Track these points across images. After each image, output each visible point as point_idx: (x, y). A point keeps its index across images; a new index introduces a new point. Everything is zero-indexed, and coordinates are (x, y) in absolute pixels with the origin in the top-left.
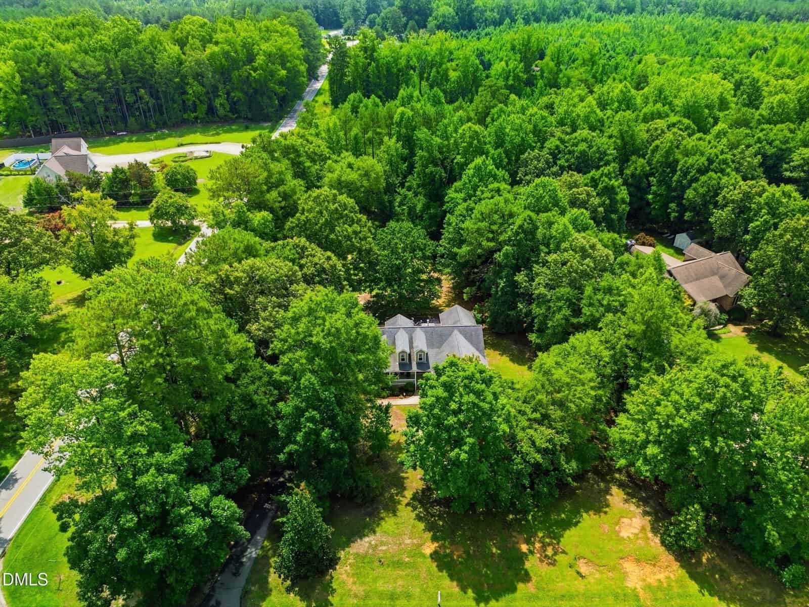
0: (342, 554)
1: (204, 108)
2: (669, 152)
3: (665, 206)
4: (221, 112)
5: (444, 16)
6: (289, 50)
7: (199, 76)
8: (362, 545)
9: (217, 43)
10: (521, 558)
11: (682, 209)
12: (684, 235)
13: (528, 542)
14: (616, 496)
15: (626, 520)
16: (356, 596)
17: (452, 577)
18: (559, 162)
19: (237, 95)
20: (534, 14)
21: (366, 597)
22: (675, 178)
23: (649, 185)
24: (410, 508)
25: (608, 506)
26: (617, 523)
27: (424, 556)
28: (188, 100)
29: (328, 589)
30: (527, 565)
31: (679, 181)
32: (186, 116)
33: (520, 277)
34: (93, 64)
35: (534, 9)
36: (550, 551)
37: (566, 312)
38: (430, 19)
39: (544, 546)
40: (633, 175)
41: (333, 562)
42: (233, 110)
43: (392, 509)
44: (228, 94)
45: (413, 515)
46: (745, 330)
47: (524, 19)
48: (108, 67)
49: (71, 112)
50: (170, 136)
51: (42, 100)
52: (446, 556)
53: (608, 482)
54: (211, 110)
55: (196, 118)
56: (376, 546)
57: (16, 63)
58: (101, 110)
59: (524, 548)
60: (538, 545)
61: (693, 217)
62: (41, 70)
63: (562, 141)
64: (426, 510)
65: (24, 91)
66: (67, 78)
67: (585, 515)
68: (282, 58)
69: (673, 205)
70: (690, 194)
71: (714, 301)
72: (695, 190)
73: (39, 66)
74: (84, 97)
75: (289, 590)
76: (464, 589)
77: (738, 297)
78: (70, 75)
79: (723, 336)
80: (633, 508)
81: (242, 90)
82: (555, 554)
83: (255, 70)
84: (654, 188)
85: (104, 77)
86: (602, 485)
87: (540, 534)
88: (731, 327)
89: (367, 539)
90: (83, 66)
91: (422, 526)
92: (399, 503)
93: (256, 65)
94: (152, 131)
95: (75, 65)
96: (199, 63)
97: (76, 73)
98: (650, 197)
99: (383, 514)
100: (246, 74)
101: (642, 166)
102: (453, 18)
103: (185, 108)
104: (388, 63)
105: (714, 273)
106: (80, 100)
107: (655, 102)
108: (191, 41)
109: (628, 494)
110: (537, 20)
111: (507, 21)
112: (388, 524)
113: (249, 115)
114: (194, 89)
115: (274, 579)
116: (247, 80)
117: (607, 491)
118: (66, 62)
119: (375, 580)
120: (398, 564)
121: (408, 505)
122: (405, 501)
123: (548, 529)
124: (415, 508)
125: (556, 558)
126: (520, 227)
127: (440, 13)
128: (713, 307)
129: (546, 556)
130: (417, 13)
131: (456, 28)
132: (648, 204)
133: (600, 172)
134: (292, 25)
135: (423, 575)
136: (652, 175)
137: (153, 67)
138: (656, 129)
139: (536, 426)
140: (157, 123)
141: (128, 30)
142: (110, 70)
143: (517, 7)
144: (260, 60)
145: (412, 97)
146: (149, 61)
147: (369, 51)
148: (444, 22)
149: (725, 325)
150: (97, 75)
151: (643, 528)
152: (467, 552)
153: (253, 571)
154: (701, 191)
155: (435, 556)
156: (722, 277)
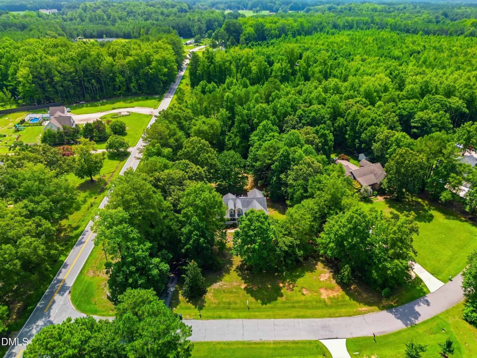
0: (208, 289)
1: (125, 88)
2: (354, 116)
3: (353, 141)
4: (134, 90)
5: (249, 34)
6: (169, 58)
7: (122, 73)
8: (216, 286)
9: (131, 56)
10: (280, 289)
11: (361, 142)
12: (363, 154)
13: (283, 283)
14: (320, 266)
15: (323, 275)
16: (215, 304)
17: (252, 296)
18: (302, 121)
19: (142, 81)
20: (298, 30)
21: (219, 304)
22: (357, 128)
23: (346, 131)
24: (235, 272)
25: (316, 269)
26: (320, 275)
27: (241, 289)
28: (116, 84)
29: (204, 301)
30: (282, 291)
31: (359, 129)
32: (115, 93)
33: (282, 176)
34: (68, 67)
35: (298, 28)
36: (291, 286)
37: (301, 191)
38: (242, 35)
39: (289, 284)
40: (338, 126)
41: (205, 292)
42: (140, 89)
43: (228, 271)
44: (137, 81)
45: (237, 274)
46: (385, 198)
47: (292, 34)
48: (76, 68)
49: (57, 92)
50: (107, 103)
51: (42, 87)
52: (250, 288)
53: (317, 261)
54: (128, 89)
55: (120, 94)
56: (222, 286)
57: (30, 68)
58: (72, 91)
59: (281, 285)
60: (286, 284)
61: (366, 146)
62: (42, 71)
63: (304, 111)
64: (242, 272)
65: (33, 82)
66: (55, 75)
67: (307, 273)
68: (165, 62)
69: (357, 140)
70: (363, 136)
71: (370, 186)
72: (366, 134)
73: (41, 69)
74: (64, 85)
75: (188, 302)
76: (257, 300)
77: (381, 184)
78: (57, 73)
79: (374, 201)
80: (326, 270)
81: (144, 79)
82: (293, 287)
83: (151, 69)
84: (348, 132)
85: (74, 74)
86: (314, 262)
87: (288, 280)
88: (379, 197)
89: (218, 283)
90: (64, 69)
91: (240, 278)
92: (231, 270)
93: (152, 66)
94: (98, 101)
95: (59, 69)
96: (122, 66)
97: (59, 72)
98: (347, 136)
99: (224, 274)
100: (146, 71)
101: (343, 122)
102: (254, 34)
103: (114, 89)
104: (220, 65)
105: (371, 173)
106: (62, 86)
107: (351, 90)
108: (118, 55)
109: (325, 265)
110: (300, 34)
111: (283, 35)
112: (227, 278)
113: (148, 92)
114: (120, 79)
115: (181, 297)
116: (146, 74)
117: (316, 264)
118: (54, 67)
119: (222, 298)
120: (231, 292)
121: (234, 271)
122: (233, 269)
123: (291, 278)
124: (237, 272)
125: (294, 288)
126: (282, 154)
127: (247, 32)
128: (369, 188)
129: (290, 288)
130: (234, 32)
131: (256, 40)
132: (346, 139)
133: (320, 127)
134: (169, 43)
135: (241, 296)
136: (347, 126)
137: (98, 69)
138: (349, 104)
139: (286, 236)
140: (100, 96)
141: (85, 49)
142: (77, 70)
143: (288, 28)
144: (154, 64)
145: (232, 82)
146: (97, 66)
147: (210, 58)
148: (249, 37)
149: (376, 196)
150: (71, 73)
151: (329, 277)
152: (259, 287)
153: (173, 296)
154: (368, 134)
155: (246, 289)
156: (375, 175)
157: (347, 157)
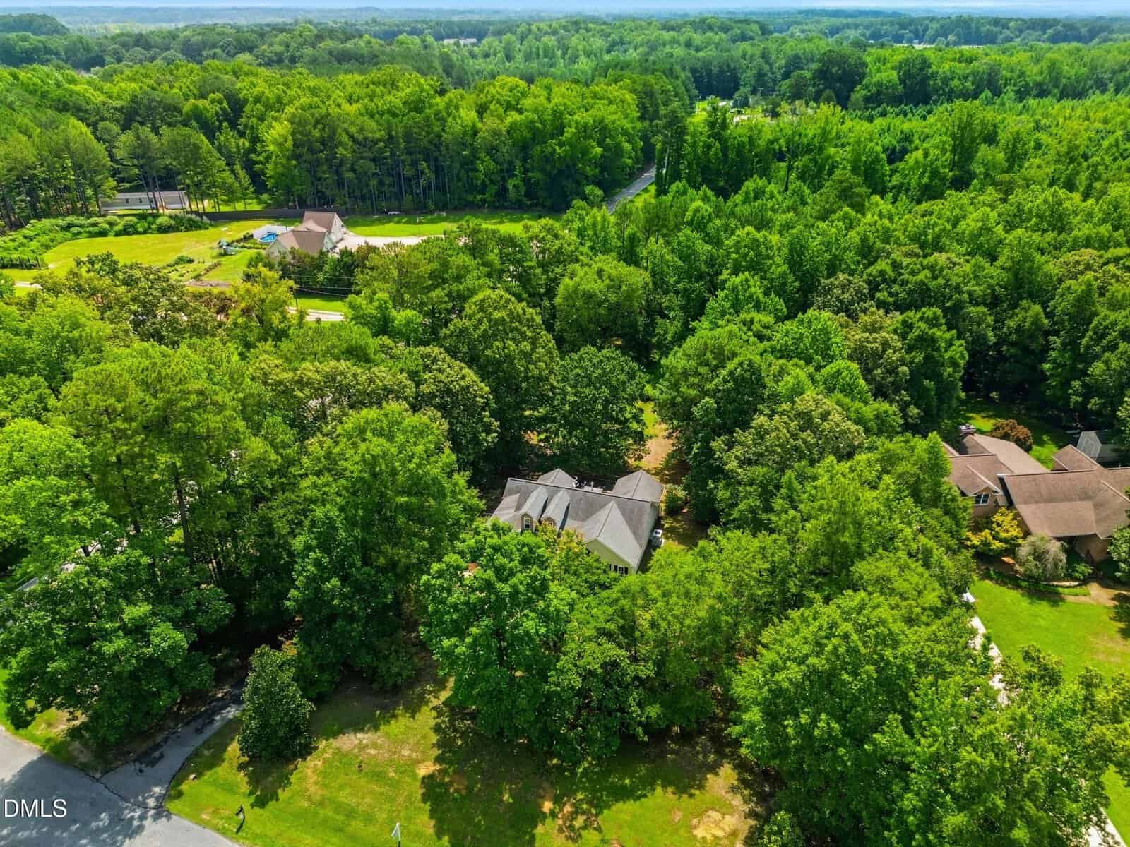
0: (322, 744)
1: (493, 189)
2: (1084, 300)
3: (1066, 384)
4: (512, 194)
5: (879, 84)
6: (613, 122)
7: (492, 150)
8: (349, 741)
9: (520, 111)
10: (537, 817)
11: (1089, 391)
12: (1093, 434)
13: (557, 800)
14: (724, 779)
15: (715, 815)
16: (309, 799)
17: (433, 813)
18: (878, 295)
19: (535, 175)
20: (1039, 85)
21: (321, 804)
22: (1084, 342)
23: (1047, 348)
24: (434, 713)
25: (701, 787)
26: (700, 815)
27: (415, 776)
28: (477, 179)
29: (284, 781)
30: (539, 830)
31: (1088, 347)
32: (470, 198)
33: (718, 444)
34: (374, 129)
35: (1039, 79)
36: (579, 822)
37: (753, 502)
38: (858, 87)
39: (577, 812)
40: (1019, 329)
41: (306, 751)
42: (529, 194)
43: (413, 710)
44: (526, 171)
45: (432, 723)
46: (1118, 598)
47: (1017, 92)
48: (389, 134)
49: (340, 183)
50: (444, 220)
51: (313, 169)
52: (442, 785)
53: (726, 756)
54: (503, 191)
55: (484, 201)
56: (366, 746)
57: (292, 123)
58: (374, 182)
59: (547, 806)
60: (568, 809)
61: (1104, 405)
62: (316, 133)
63: (896, 266)
64: (452, 721)
65: (297, 157)
66: (341, 143)
67: (659, 790)
68: (602, 131)
69: (1076, 384)
70: (1097, 368)
71: (1059, 539)
72: (1107, 362)
73: (315, 127)
74: (356, 167)
75: (242, 767)
76: (439, 833)
77: (1110, 541)
78: (345, 139)
79: (1070, 599)
80: (737, 801)
81: (543, 170)
82: (585, 827)
83: (561, 144)
84: (1053, 354)
85: (382, 144)
86: (712, 757)
87: (580, 796)
88: (1094, 589)
89: (360, 735)
90: (362, 130)
91: (434, 738)
92: (427, 703)
93: (563, 138)
94: (431, 212)
95: (353, 130)
96: (496, 133)
97: (352, 137)
98: (1047, 366)
99: (400, 710)
100: (550, 149)
101: (1036, 317)
102: (894, 87)
103: (471, 188)
105: (1085, 496)
106: (353, 170)
107: (1103, 221)
108: (492, 107)
109: (743, 782)
110: (1042, 93)
111: (987, 93)
112: (399, 725)
113: (548, 203)
114: (485, 165)
115: (234, 749)
116: (548, 159)
117: (713, 768)
118: (346, 125)
119: (341, 787)
120: (379, 777)
121: (435, 708)
122: (435, 702)
123: (594, 791)
124: (440, 715)
125: (584, 833)
126: (731, 373)
127: (875, 80)
128: (1055, 548)
129: (571, 827)
130: (840, 80)
131: (896, 100)
132: (1043, 377)
133: (919, 314)
135: (401, 799)
136: (1057, 333)
137: (439, 136)
138: (1077, 263)
140: (436, 204)
141: (422, 90)
142: (391, 137)
143: (1009, 75)
144: (569, 132)
145: (764, 192)
146: (437, 129)
148: (879, 93)
149: (1085, 581)
150: (375, 142)
151: (734, 834)
152: (470, 789)
153: (219, 733)
154: (1115, 365)
155: (428, 781)
156: (1096, 506)
157: (1022, 431)
